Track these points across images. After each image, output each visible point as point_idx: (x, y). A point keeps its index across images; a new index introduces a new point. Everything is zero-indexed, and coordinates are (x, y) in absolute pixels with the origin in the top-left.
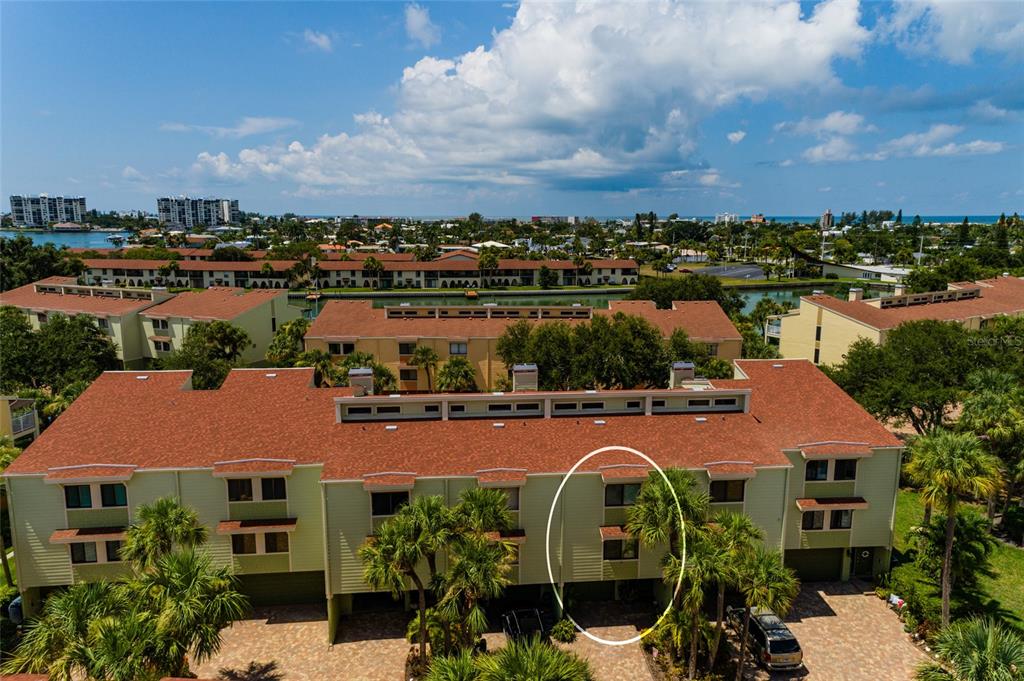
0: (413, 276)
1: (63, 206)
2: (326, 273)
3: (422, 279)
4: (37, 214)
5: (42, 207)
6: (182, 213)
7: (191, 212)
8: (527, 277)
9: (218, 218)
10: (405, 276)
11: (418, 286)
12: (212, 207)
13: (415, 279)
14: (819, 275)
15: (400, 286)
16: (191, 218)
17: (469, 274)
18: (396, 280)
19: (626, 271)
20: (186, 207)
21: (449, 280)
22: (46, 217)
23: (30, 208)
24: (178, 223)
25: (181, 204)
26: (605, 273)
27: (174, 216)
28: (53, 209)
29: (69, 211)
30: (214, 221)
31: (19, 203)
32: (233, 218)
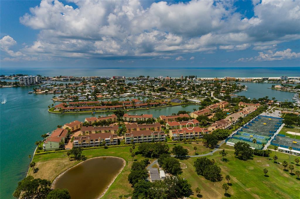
3: (140, 107)
6: (27, 81)
7: (29, 80)
8: (153, 105)
11: (139, 108)
12: (34, 79)
14: (188, 102)
15: (137, 108)
16: (29, 82)
17: (145, 106)
19: (165, 104)
20: (28, 79)
24: (26, 84)
25: (26, 78)
26: (162, 104)
27: (25, 82)
30: (34, 82)
32: (38, 81)
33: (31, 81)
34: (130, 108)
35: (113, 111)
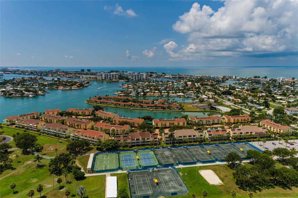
0: (146, 106)
2: (135, 105)
4: (110, 77)
10: (145, 106)
12: (142, 76)
13: (146, 107)
14: (215, 110)
15: (144, 108)
17: (153, 107)
18: (143, 107)
21: (150, 107)
22: (112, 78)
24: (134, 79)
25: (135, 75)
26: (174, 108)
27: (134, 78)
28: (113, 76)
29: (116, 77)
30: (142, 79)
31: (107, 75)
32: (146, 78)
33: (139, 78)
34: (138, 107)
35: (122, 107)
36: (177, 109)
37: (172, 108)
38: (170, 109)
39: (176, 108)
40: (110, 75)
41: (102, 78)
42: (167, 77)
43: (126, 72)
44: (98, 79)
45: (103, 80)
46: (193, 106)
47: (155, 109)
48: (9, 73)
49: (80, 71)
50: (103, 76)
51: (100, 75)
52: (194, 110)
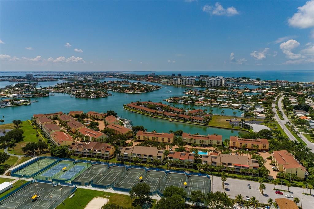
1: (190, 80)
4: (185, 82)
5: (186, 81)
6: (211, 83)
9: (220, 84)
12: (219, 82)
16: (213, 84)
23: (184, 81)
24: (210, 85)
25: (211, 81)
28: (188, 81)
29: (191, 82)
30: (219, 85)
31: (183, 80)
32: (225, 83)
33: (216, 83)
36: (200, 122)
37: (195, 121)
38: (192, 122)
39: (198, 121)
40: (185, 80)
41: (177, 83)
42: (256, 84)
43: (216, 77)
44: (174, 84)
45: (178, 85)
46: (227, 120)
47: (177, 119)
48: (111, 77)
49: (171, 75)
50: (178, 81)
51: (176, 80)
52: (220, 126)
